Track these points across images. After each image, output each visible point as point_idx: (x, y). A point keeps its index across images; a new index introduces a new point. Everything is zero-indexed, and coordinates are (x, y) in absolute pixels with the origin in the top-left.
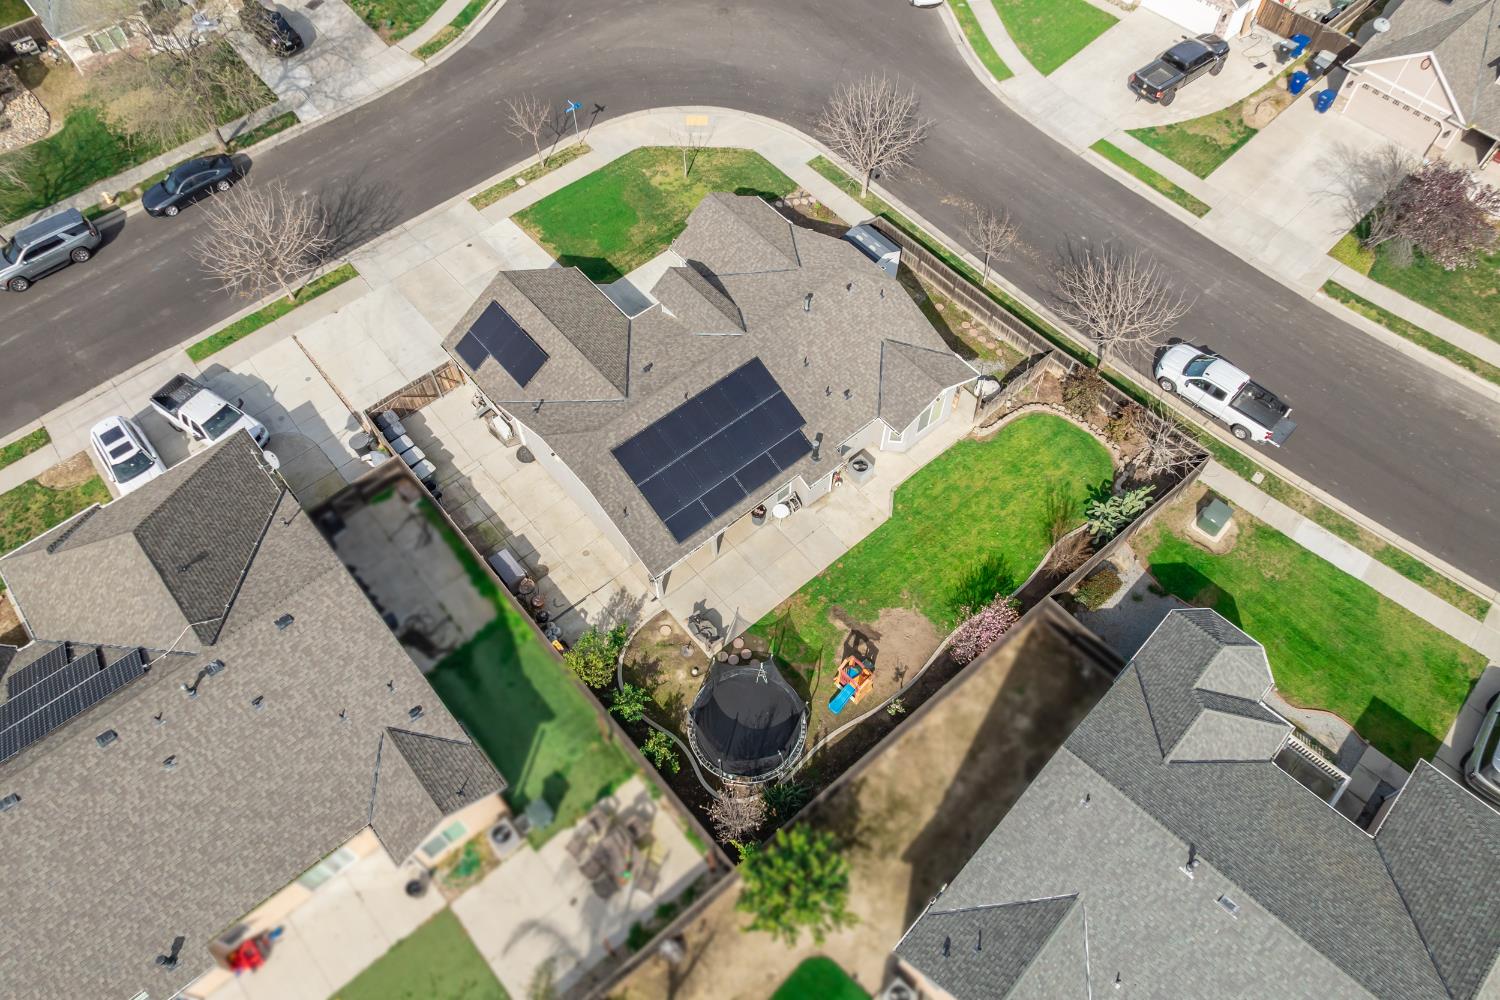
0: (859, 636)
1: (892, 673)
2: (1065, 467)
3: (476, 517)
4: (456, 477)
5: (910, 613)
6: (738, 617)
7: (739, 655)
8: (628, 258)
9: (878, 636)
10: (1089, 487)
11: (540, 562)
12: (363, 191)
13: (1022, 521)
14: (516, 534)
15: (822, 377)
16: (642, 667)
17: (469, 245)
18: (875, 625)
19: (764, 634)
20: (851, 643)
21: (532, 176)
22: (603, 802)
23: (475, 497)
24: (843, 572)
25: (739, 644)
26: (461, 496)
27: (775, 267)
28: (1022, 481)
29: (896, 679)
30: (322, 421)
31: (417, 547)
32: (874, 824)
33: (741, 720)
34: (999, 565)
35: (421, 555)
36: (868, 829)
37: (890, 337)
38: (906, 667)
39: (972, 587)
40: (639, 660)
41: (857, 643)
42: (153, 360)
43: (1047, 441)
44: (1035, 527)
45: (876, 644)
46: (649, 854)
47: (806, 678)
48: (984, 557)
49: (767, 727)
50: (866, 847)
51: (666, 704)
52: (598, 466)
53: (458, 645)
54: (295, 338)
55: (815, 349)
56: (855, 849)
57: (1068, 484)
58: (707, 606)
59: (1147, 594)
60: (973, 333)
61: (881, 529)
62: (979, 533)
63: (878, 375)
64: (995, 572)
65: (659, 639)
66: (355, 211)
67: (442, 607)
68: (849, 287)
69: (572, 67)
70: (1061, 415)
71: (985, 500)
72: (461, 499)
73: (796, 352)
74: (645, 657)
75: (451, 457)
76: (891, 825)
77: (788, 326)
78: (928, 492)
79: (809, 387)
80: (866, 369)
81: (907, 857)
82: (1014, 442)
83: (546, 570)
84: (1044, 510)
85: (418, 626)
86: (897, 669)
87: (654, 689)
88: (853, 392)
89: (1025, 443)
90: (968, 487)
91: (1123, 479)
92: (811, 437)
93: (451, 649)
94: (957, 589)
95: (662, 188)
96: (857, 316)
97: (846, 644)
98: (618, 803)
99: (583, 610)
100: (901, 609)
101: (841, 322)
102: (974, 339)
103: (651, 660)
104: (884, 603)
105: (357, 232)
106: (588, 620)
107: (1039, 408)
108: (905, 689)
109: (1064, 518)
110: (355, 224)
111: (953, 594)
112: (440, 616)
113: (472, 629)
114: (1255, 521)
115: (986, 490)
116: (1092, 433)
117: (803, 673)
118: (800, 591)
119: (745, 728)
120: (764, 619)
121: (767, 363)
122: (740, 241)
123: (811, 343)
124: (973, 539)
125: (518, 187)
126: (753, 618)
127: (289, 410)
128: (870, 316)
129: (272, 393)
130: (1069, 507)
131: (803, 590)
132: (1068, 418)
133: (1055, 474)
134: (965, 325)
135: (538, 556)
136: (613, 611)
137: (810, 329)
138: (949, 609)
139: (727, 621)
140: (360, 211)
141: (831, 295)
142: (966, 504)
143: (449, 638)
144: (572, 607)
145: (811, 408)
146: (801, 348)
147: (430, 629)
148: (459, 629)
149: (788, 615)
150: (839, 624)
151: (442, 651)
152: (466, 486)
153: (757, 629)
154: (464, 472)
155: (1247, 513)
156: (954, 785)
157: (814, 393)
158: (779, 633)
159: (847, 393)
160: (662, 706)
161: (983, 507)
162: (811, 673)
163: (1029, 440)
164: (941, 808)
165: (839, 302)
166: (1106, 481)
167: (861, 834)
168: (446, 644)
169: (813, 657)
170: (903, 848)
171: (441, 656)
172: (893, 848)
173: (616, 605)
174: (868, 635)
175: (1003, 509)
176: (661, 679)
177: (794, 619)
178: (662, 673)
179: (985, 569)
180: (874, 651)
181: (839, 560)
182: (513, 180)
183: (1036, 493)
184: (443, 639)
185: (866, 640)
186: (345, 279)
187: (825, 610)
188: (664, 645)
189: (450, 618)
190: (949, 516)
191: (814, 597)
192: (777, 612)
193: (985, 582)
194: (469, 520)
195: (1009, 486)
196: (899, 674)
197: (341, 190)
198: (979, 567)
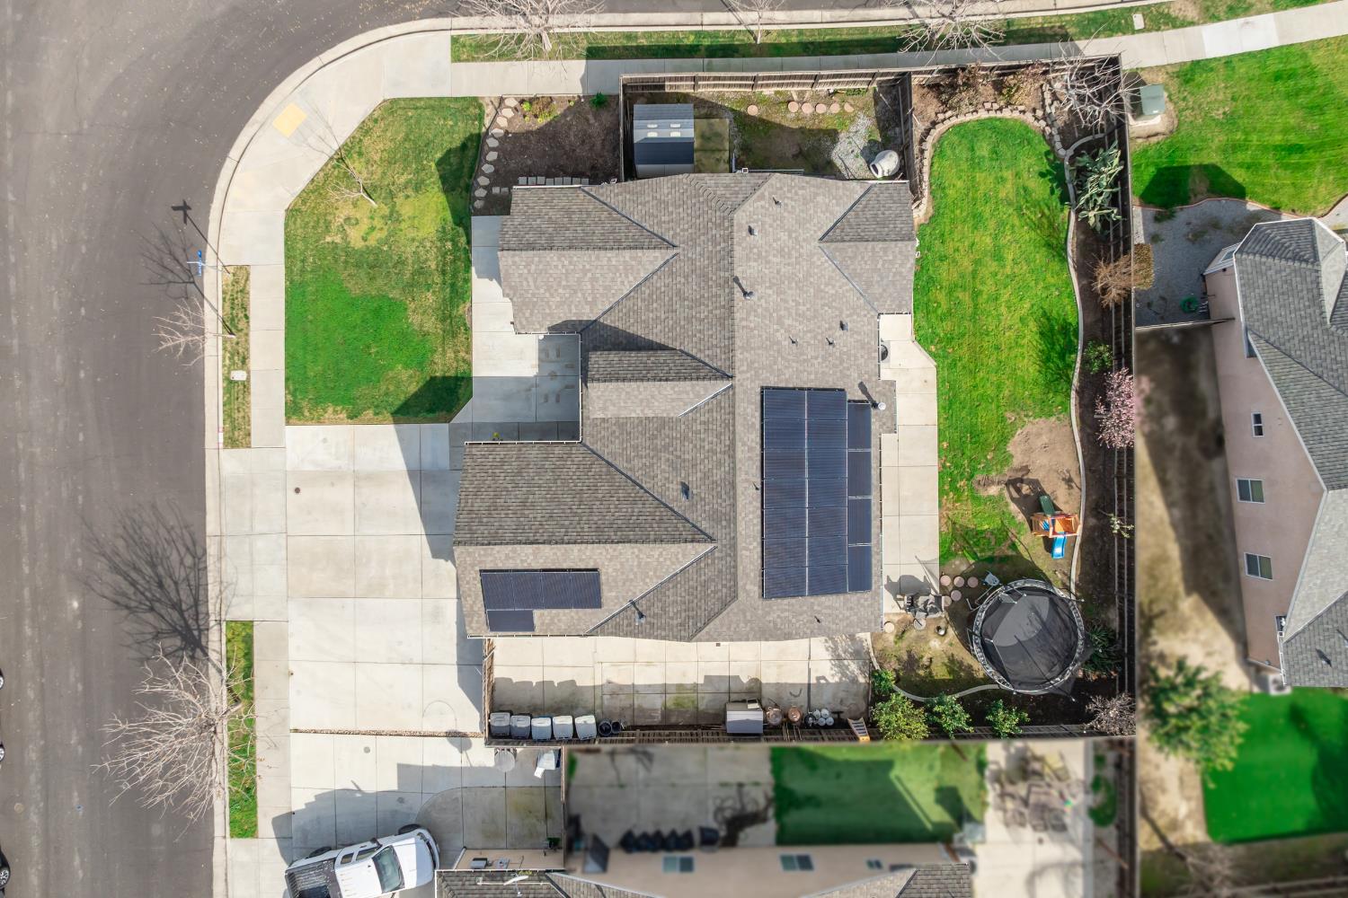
0: (1013, 483)
1: (1064, 486)
2: (1008, 174)
3: (657, 703)
4: (598, 692)
5: (1028, 427)
6: (924, 563)
7: (955, 588)
8: (450, 354)
9: (1026, 469)
10: (1042, 175)
11: (745, 680)
12: (121, 544)
13: (1028, 261)
14: (701, 681)
15: (815, 338)
16: (905, 668)
17: (297, 490)
18: (1016, 462)
19: (955, 555)
20: (1015, 495)
21: (239, 356)
22: (987, 773)
23: (634, 690)
24: (950, 448)
25: (946, 580)
26: (623, 701)
27: (651, 269)
28: (992, 224)
29: (1070, 487)
30: (435, 768)
31: (648, 769)
32: (1152, 595)
33: (1023, 639)
34: (1048, 319)
35: (657, 770)
36: (1151, 602)
37: (820, 234)
38: (1068, 471)
39: (1048, 359)
40: (897, 667)
41: (1018, 490)
42: (218, 871)
43: (975, 163)
44: (1040, 256)
45: (1031, 476)
46: (1050, 767)
47: (1014, 553)
48: (1033, 326)
49: (1043, 623)
50: (1162, 613)
51: (950, 673)
52: (768, 618)
53: (771, 794)
54: (296, 731)
55: (788, 322)
56: (1157, 622)
57: (1025, 189)
58: (895, 579)
59: (1157, 226)
60: (807, 109)
61: (941, 382)
62: (1009, 307)
63: (845, 280)
64: (1051, 330)
65: (892, 638)
66: (148, 571)
67: (724, 785)
68: (751, 231)
69: (85, 187)
70: (954, 121)
71: (984, 272)
72: (626, 703)
73: (778, 343)
74: (899, 660)
75: (573, 682)
76: (1161, 585)
77: (752, 330)
78: (939, 312)
79: (816, 358)
80: (834, 286)
81: (1189, 592)
82: (951, 192)
83: (756, 681)
84: (1033, 234)
85: (728, 814)
86: (1064, 479)
87: (930, 673)
88: (846, 321)
89: (959, 184)
90: (962, 276)
91: (1057, 138)
92: (859, 396)
93: (770, 801)
94: (1039, 371)
95: (372, 242)
96: (782, 250)
97: (1013, 499)
98: (996, 763)
99: (818, 679)
100: (1019, 431)
101: (778, 272)
102: (815, 115)
103: (905, 657)
104: (1004, 439)
105: (183, 586)
106: (831, 680)
107: (935, 133)
108: (1084, 489)
109: (1051, 225)
110: (168, 582)
111: (1041, 381)
112: (733, 791)
113: (764, 773)
114: (1170, 70)
115: (977, 262)
116: (992, 114)
117: (1010, 553)
118: (940, 496)
119: (1031, 640)
120: (942, 545)
121: (773, 382)
122: (585, 272)
123: (780, 322)
124: (1009, 319)
125: (246, 386)
126: (933, 553)
127: (395, 787)
128: (790, 236)
129: (359, 790)
130: (1046, 211)
131: (942, 492)
132: (961, 119)
133: (1007, 190)
134: (793, 107)
135: (737, 678)
136: (839, 655)
137: (767, 309)
138: (1051, 395)
139: (920, 574)
140: (153, 566)
141: (749, 259)
142: (976, 294)
143: (758, 797)
144: (809, 685)
145: (835, 373)
146: (778, 334)
147: (738, 806)
148: (757, 784)
149: (954, 523)
150: (993, 490)
151: (766, 809)
152: (616, 691)
153: (945, 557)
154: (598, 683)
155: (1159, 68)
156: (1171, 515)
157: (825, 359)
158: (961, 542)
159: (842, 326)
160: (948, 677)
161: (990, 282)
162: (1013, 546)
163: (960, 178)
164: (1178, 539)
165: (759, 254)
166: (1047, 154)
167: (1150, 610)
168: (762, 802)
169: (1002, 534)
170: (1181, 589)
171: (771, 812)
172: (1176, 596)
173: (835, 650)
174: (1019, 475)
175: (1004, 267)
176: (925, 661)
177: (960, 521)
178: (922, 657)
179: (1042, 334)
180: (1035, 483)
181: (939, 442)
182: (230, 383)
183: (1013, 226)
184: (756, 802)
185: (1022, 481)
186: (248, 641)
187: (972, 489)
188: (900, 636)
189: (741, 785)
190: (974, 318)
191: (956, 490)
192: (944, 529)
193: (1053, 344)
194: (655, 710)
195: (988, 240)
196: (1069, 481)
197: (101, 565)
198: (1037, 337)
